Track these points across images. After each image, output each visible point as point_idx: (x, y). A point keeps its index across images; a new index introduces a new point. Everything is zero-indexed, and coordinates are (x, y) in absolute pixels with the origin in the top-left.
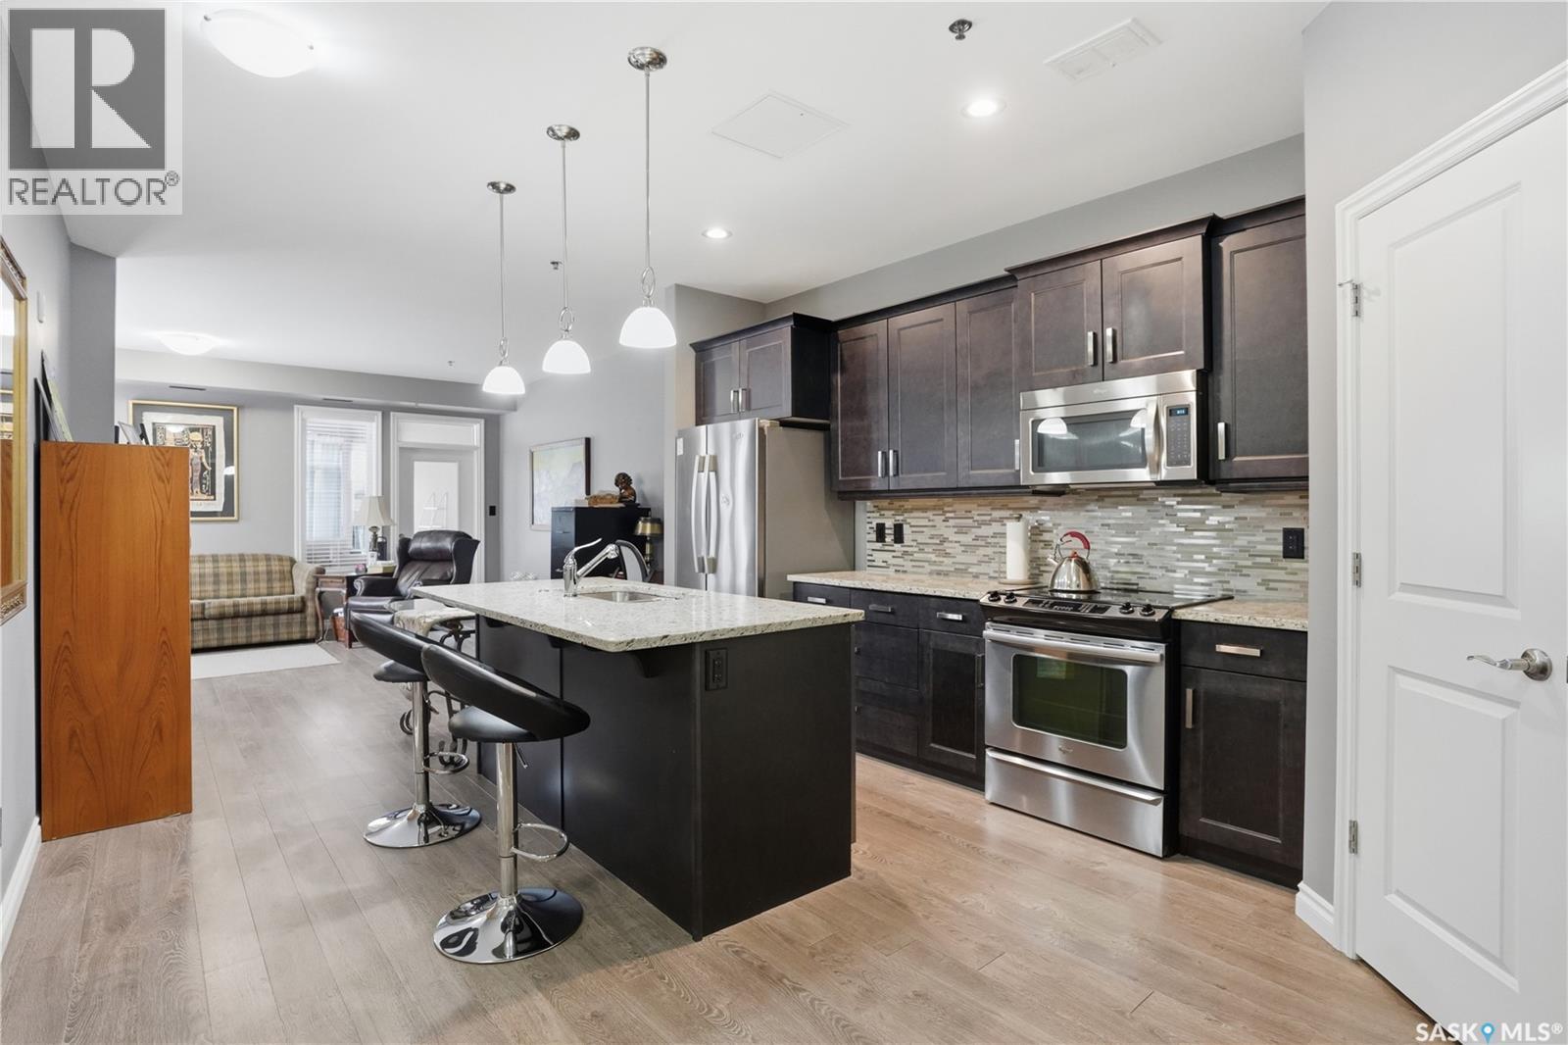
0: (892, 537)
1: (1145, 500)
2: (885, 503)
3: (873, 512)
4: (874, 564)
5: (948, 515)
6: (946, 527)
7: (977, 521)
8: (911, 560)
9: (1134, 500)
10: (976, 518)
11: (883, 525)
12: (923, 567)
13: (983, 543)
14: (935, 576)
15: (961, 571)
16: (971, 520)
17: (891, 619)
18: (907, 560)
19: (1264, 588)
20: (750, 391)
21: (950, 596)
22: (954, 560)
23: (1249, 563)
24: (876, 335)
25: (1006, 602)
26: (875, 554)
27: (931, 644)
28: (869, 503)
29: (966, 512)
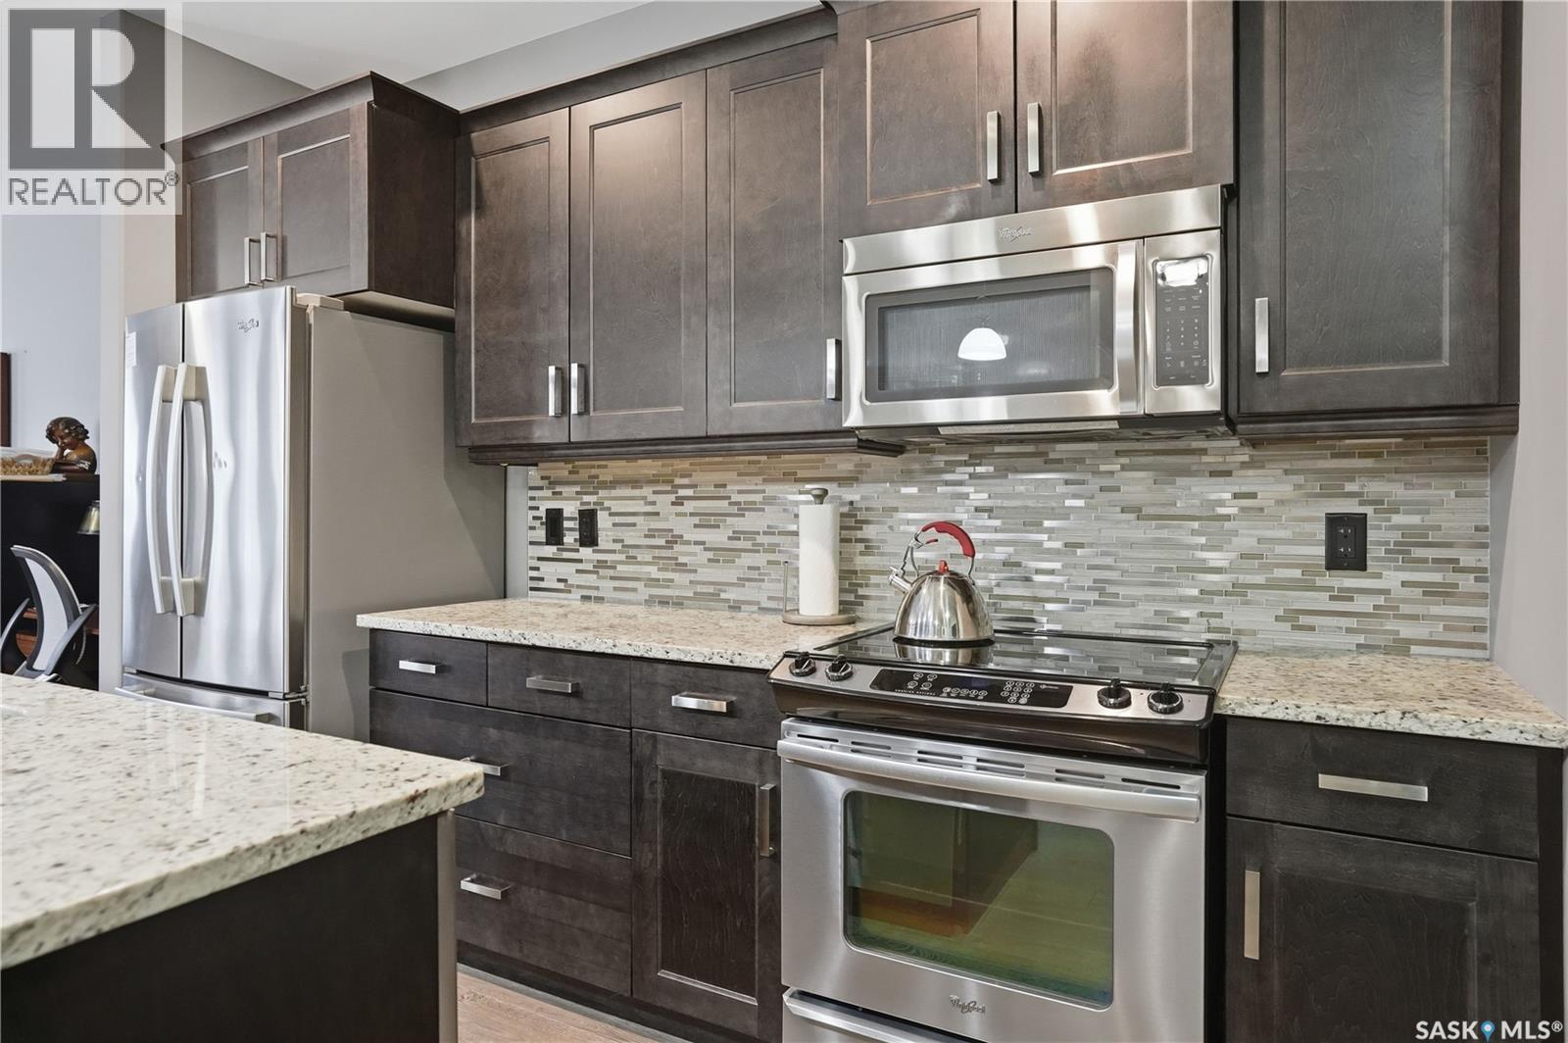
0: (577, 535)
1: (1059, 461)
2: (561, 470)
3: (541, 488)
4: (542, 585)
5: (682, 492)
6: (677, 514)
7: (739, 503)
8: (612, 578)
9: (1038, 461)
10: (735, 498)
11: (560, 511)
12: (634, 590)
13: (748, 545)
14: (657, 608)
15: (710, 598)
16: (725, 503)
17: (574, 708)
18: (604, 578)
19: (1288, 626)
20: (284, 240)
21: (699, 660)
22: (692, 576)
23: (1260, 579)
24: (546, 139)
25: (833, 679)
26: (545, 567)
27: (660, 762)
28: (532, 472)
29: (716, 486)
